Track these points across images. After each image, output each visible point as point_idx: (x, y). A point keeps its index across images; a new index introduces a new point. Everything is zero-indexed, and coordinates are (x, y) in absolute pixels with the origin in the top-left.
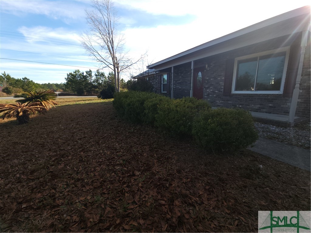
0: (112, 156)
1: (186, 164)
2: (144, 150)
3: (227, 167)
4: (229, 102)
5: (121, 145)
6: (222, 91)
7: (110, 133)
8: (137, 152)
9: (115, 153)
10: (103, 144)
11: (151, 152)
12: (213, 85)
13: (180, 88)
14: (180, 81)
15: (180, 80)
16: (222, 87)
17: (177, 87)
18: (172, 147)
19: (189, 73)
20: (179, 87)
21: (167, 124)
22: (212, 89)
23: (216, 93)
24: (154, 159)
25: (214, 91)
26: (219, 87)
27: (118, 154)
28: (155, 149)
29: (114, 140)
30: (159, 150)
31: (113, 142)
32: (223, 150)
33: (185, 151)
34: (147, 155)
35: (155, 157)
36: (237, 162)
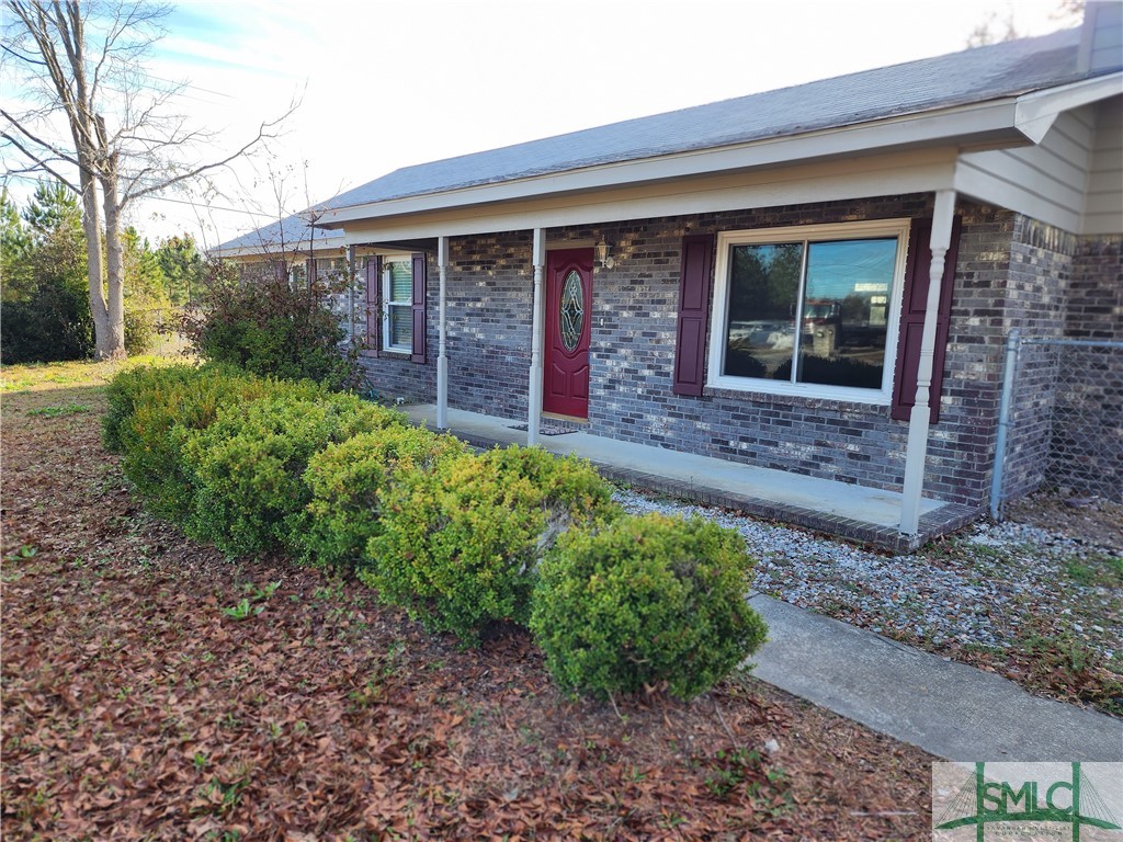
0: (162, 768)
1: (507, 767)
2: (319, 717)
3: (659, 763)
4: (699, 425)
5: (194, 702)
6: (667, 374)
7: (120, 633)
8: (288, 733)
9: (172, 752)
10: (93, 705)
11: (353, 727)
12: (631, 340)
13: (481, 336)
14: (479, 305)
15: (479, 300)
16: (671, 356)
17: (466, 330)
18: (444, 689)
19: (522, 273)
20: (474, 335)
21: (424, 580)
22: (626, 358)
23: (643, 378)
24: (367, 761)
25: (636, 371)
26: (656, 353)
27: (189, 754)
28: (369, 706)
29: (152, 672)
30: (389, 712)
31: (147, 688)
32: (650, 690)
33: (501, 706)
34: (332, 743)
35: (372, 749)
36: (696, 737)
